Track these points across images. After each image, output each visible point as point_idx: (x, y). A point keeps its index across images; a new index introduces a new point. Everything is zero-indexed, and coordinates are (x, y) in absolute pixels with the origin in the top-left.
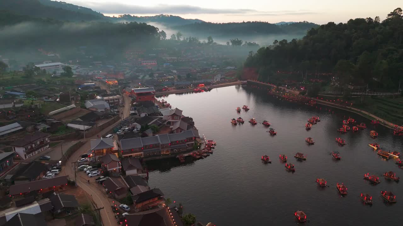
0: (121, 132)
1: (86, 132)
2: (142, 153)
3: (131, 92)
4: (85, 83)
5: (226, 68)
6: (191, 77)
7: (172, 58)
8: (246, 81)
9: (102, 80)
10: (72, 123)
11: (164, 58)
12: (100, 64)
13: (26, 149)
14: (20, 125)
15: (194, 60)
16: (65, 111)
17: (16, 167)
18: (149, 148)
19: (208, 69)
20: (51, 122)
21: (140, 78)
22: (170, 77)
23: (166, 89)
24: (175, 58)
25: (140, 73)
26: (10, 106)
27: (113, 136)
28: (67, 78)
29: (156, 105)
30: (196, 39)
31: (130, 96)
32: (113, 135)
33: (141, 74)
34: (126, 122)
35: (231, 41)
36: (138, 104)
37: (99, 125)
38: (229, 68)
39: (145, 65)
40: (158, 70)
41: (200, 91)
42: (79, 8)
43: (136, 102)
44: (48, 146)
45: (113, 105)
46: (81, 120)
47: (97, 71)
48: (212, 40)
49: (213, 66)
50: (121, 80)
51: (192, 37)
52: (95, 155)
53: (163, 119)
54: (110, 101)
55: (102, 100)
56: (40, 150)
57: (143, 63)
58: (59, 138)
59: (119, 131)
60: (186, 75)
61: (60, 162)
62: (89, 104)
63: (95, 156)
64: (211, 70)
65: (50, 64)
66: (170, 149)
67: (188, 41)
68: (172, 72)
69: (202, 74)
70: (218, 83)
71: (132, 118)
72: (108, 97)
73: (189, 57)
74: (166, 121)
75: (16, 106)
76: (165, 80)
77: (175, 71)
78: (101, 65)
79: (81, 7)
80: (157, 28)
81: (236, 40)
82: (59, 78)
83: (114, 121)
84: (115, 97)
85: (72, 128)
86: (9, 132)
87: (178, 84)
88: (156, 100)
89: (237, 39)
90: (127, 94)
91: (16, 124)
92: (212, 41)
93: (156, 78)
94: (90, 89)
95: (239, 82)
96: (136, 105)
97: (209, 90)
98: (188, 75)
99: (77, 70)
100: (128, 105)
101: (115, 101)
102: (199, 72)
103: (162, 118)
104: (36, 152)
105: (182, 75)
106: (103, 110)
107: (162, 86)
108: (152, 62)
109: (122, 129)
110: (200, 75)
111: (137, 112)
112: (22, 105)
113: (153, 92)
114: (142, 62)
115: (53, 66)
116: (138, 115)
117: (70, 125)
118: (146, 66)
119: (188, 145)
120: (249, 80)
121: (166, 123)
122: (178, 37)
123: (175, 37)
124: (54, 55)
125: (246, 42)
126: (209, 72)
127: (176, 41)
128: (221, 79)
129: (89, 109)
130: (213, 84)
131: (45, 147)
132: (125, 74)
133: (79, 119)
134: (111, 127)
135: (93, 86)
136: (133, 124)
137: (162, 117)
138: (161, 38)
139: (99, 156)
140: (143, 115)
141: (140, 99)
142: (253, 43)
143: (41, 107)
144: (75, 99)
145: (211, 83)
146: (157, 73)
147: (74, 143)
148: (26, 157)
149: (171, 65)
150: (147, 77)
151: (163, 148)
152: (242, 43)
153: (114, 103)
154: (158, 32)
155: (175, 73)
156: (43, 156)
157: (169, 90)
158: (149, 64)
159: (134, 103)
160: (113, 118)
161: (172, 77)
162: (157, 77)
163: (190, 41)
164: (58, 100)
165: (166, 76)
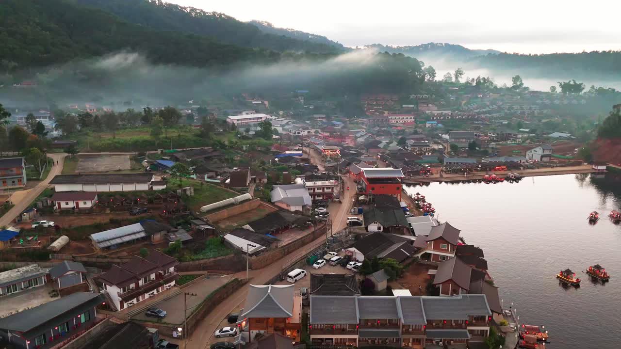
0: (323, 264)
1: (254, 258)
2: (356, 337)
3: (359, 173)
4: (288, 150)
5: (551, 135)
6: (477, 148)
7: (442, 113)
8: (604, 167)
9: (318, 146)
10: (235, 232)
11: (427, 112)
12: (322, 118)
13: (124, 291)
14: (143, 230)
15: (483, 116)
16: (232, 205)
17: (96, 329)
18: (373, 326)
19: (512, 135)
20: (197, 227)
21: (381, 146)
22: (436, 147)
23: (426, 171)
24: (449, 112)
25: (383, 137)
26: (144, 187)
27: (304, 274)
28: (263, 141)
29: (403, 204)
30: (491, 80)
31: (356, 182)
32: (303, 272)
33: (384, 140)
34: (337, 243)
35: (561, 84)
36: (368, 200)
37: (281, 244)
38: (556, 135)
39: (393, 122)
40: (416, 133)
41: (496, 181)
42: (310, 37)
43: (365, 195)
44: (173, 283)
45: (321, 198)
46: (252, 229)
47: (314, 130)
48: (521, 81)
49: (522, 130)
50: (349, 148)
51: (481, 78)
52: (249, 327)
53: (414, 245)
54: (317, 191)
55: (303, 186)
56: (155, 292)
57: (392, 119)
58: (201, 264)
59: (318, 263)
60: (467, 145)
61: (180, 329)
62: (279, 194)
63: (250, 330)
64: (519, 138)
65: (252, 115)
66: (425, 337)
67: (474, 84)
68: (441, 138)
69: (499, 144)
70: (536, 165)
71: (350, 233)
72: (314, 182)
73: (475, 111)
74: (419, 250)
75: (155, 188)
76: (427, 151)
77: (446, 137)
78: (324, 120)
79: (313, 35)
80: (421, 62)
81: (572, 83)
82: (251, 139)
83: (314, 237)
84: (327, 183)
85: (230, 245)
86: (119, 241)
87: (450, 163)
88: (405, 193)
89: (574, 80)
90: (351, 176)
91: (137, 227)
92: (522, 84)
93: (410, 149)
94: (292, 162)
95: (585, 166)
96: (363, 203)
97: (517, 179)
98: (472, 146)
99: (287, 127)
100: (347, 201)
101: (326, 190)
102: (494, 141)
103: (412, 242)
104: (147, 296)
105: (459, 145)
106: (300, 209)
107: (420, 165)
108: (407, 118)
109: (325, 257)
110: (494, 146)
111: (361, 218)
112: (164, 187)
113: (401, 178)
114: (390, 118)
115: (254, 119)
116: (363, 226)
117: (230, 238)
118: (395, 125)
119: (471, 332)
120: (611, 165)
121: (419, 255)
122: (457, 77)
123: (451, 78)
124: (260, 102)
125: (593, 87)
126: (514, 140)
127: (452, 83)
128: (542, 157)
129: (276, 204)
130: (527, 167)
131: (167, 285)
132: (356, 138)
133: (248, 227)
134: (303, 252)
135: (297, 157)
136: (349, 249)
137: (413, 238)
138: (426, 78)
139: (257, 331)
140: (373, 228)
141: (373, 189)
142: (607, 88)
143: (193, 194)
144: (258, 181)
145: (521, 166)
146: (412, 139)
147: (225, 279)
148: (122, 306)
149: (440, 125)
150: (394, 146)
151: (407, 332)
152: (583, 89)
153: (323, 194)
154: (423, 68)
155: (447, 140)
156: (153, 309)
157: (432, 174)
158: (401, 122)
159: (361, 198)
160: (313, 229)
161: (441, 147)
162: (412, 146)
163: (478, 83)
164: (228, 181)
165: (428, 146)
